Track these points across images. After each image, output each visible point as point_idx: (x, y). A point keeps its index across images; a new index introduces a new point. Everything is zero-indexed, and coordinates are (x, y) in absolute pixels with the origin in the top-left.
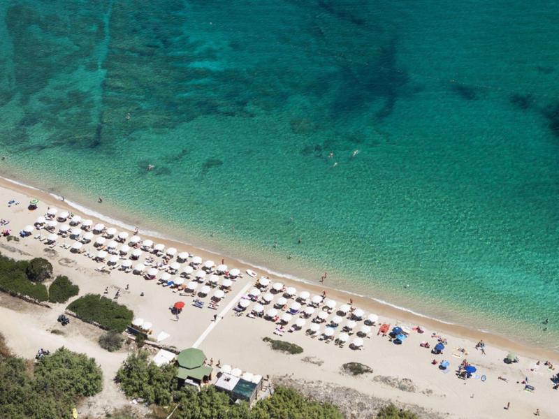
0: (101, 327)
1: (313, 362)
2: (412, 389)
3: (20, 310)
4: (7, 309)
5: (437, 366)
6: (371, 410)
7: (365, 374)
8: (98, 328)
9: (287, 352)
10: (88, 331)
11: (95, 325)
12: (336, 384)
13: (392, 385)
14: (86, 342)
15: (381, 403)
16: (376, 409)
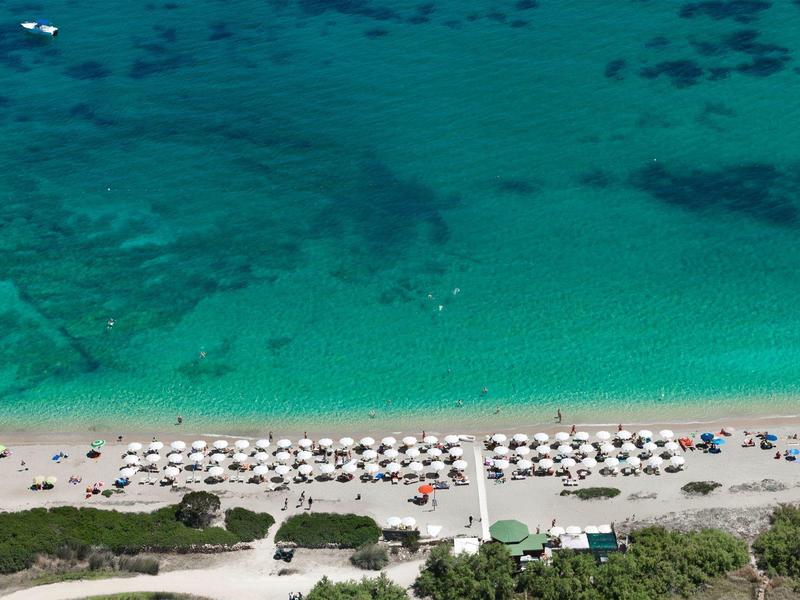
0: (340, 548)
1: (645, 497)
2: (782, 487)
3: (207, 566)
4: (187, 571)
5: (783, 458)
6: (757, 522)
7: (716, 490)
8: (336, 550)
9: (603, 497)
10: (326, 558)
11: (331, 547)
12: (694, 510)
13: (756, 489)
14: (336, 571)
15: (762, 511)
16: (762, 518)
